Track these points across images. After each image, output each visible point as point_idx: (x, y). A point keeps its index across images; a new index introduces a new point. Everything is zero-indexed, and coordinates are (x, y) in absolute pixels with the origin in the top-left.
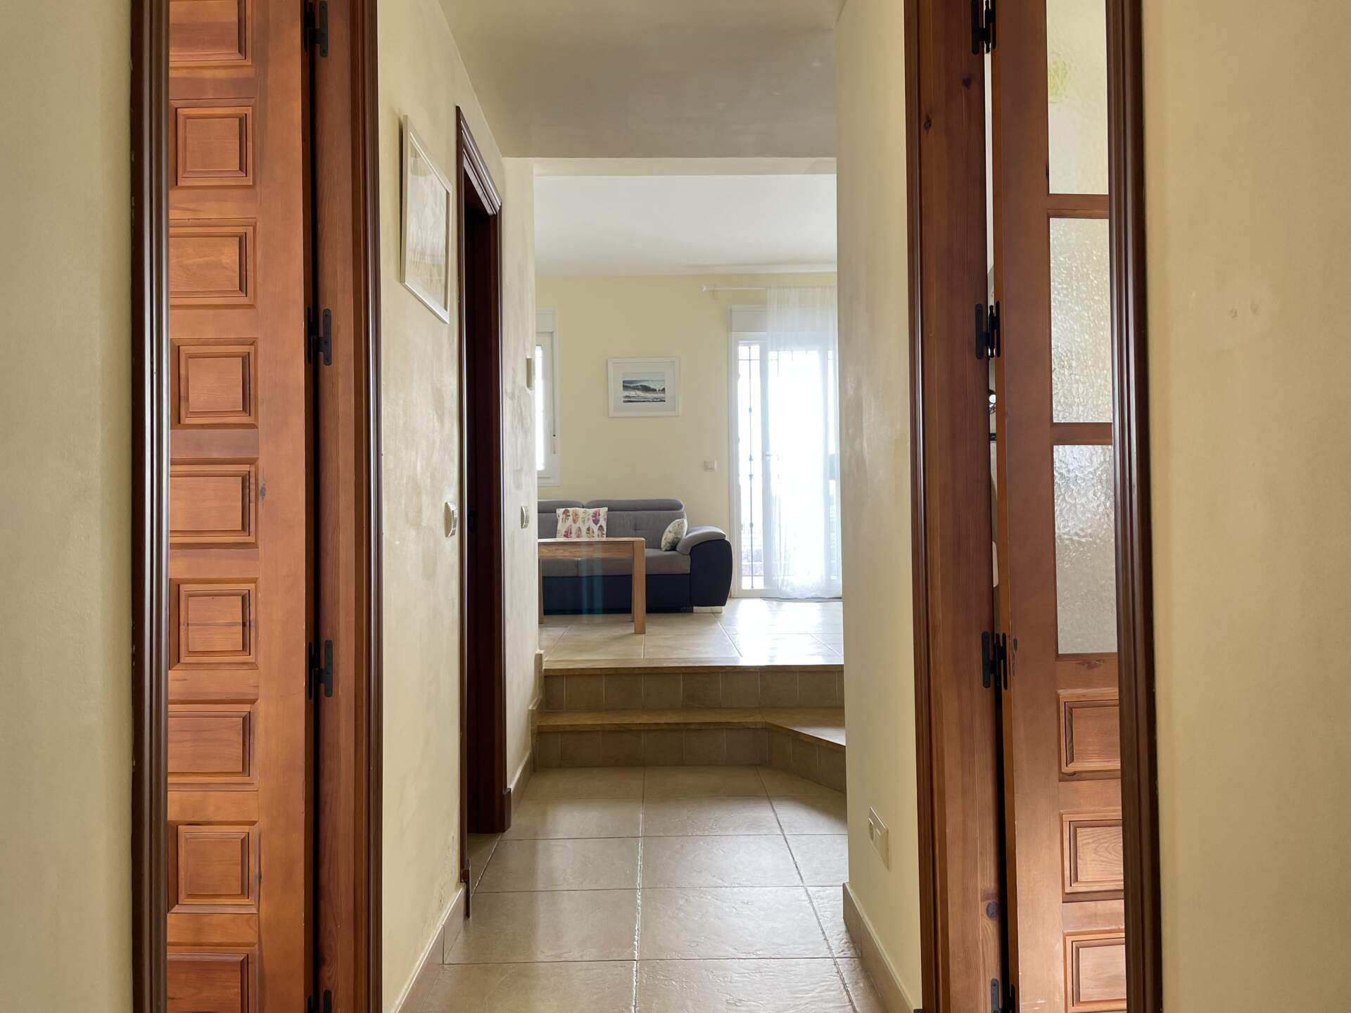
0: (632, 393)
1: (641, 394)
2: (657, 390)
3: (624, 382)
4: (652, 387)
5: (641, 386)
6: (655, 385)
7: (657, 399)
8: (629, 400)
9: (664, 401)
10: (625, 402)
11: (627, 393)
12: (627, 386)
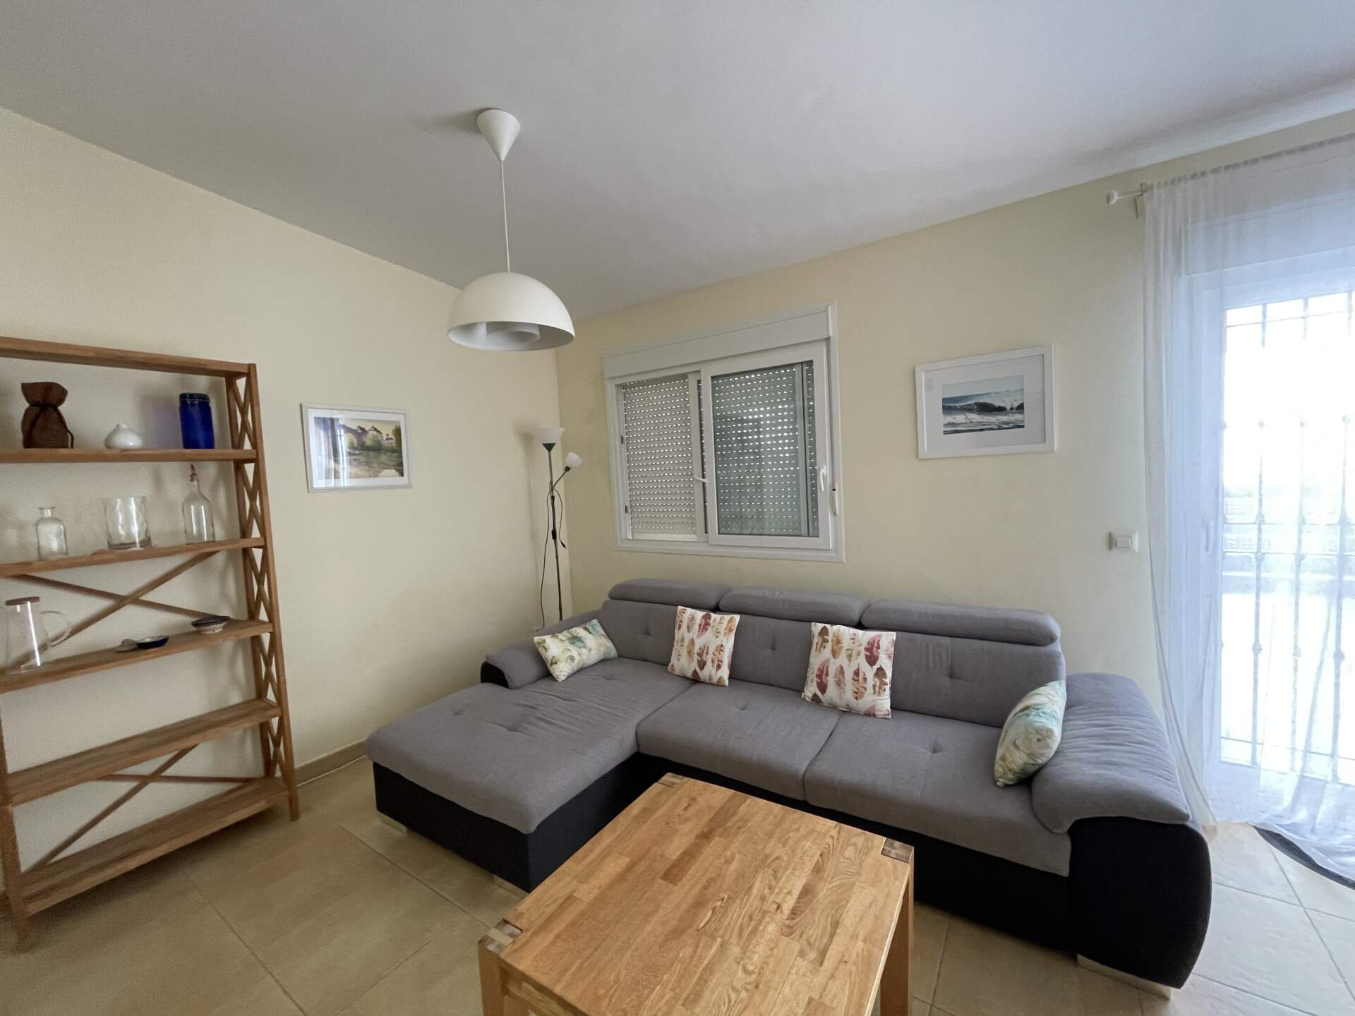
0: (960, 418)
1: (975, 417)
2: (1008, 408)
3: (944, 400)
4: (997, 403)
5: (976, 404)
6: (1004, 401)
7: (1007, 423)
8: (953, 430)
9: (1023, 427)
10: (946, 433)
11: (950, 419)
12: (949, 406)
